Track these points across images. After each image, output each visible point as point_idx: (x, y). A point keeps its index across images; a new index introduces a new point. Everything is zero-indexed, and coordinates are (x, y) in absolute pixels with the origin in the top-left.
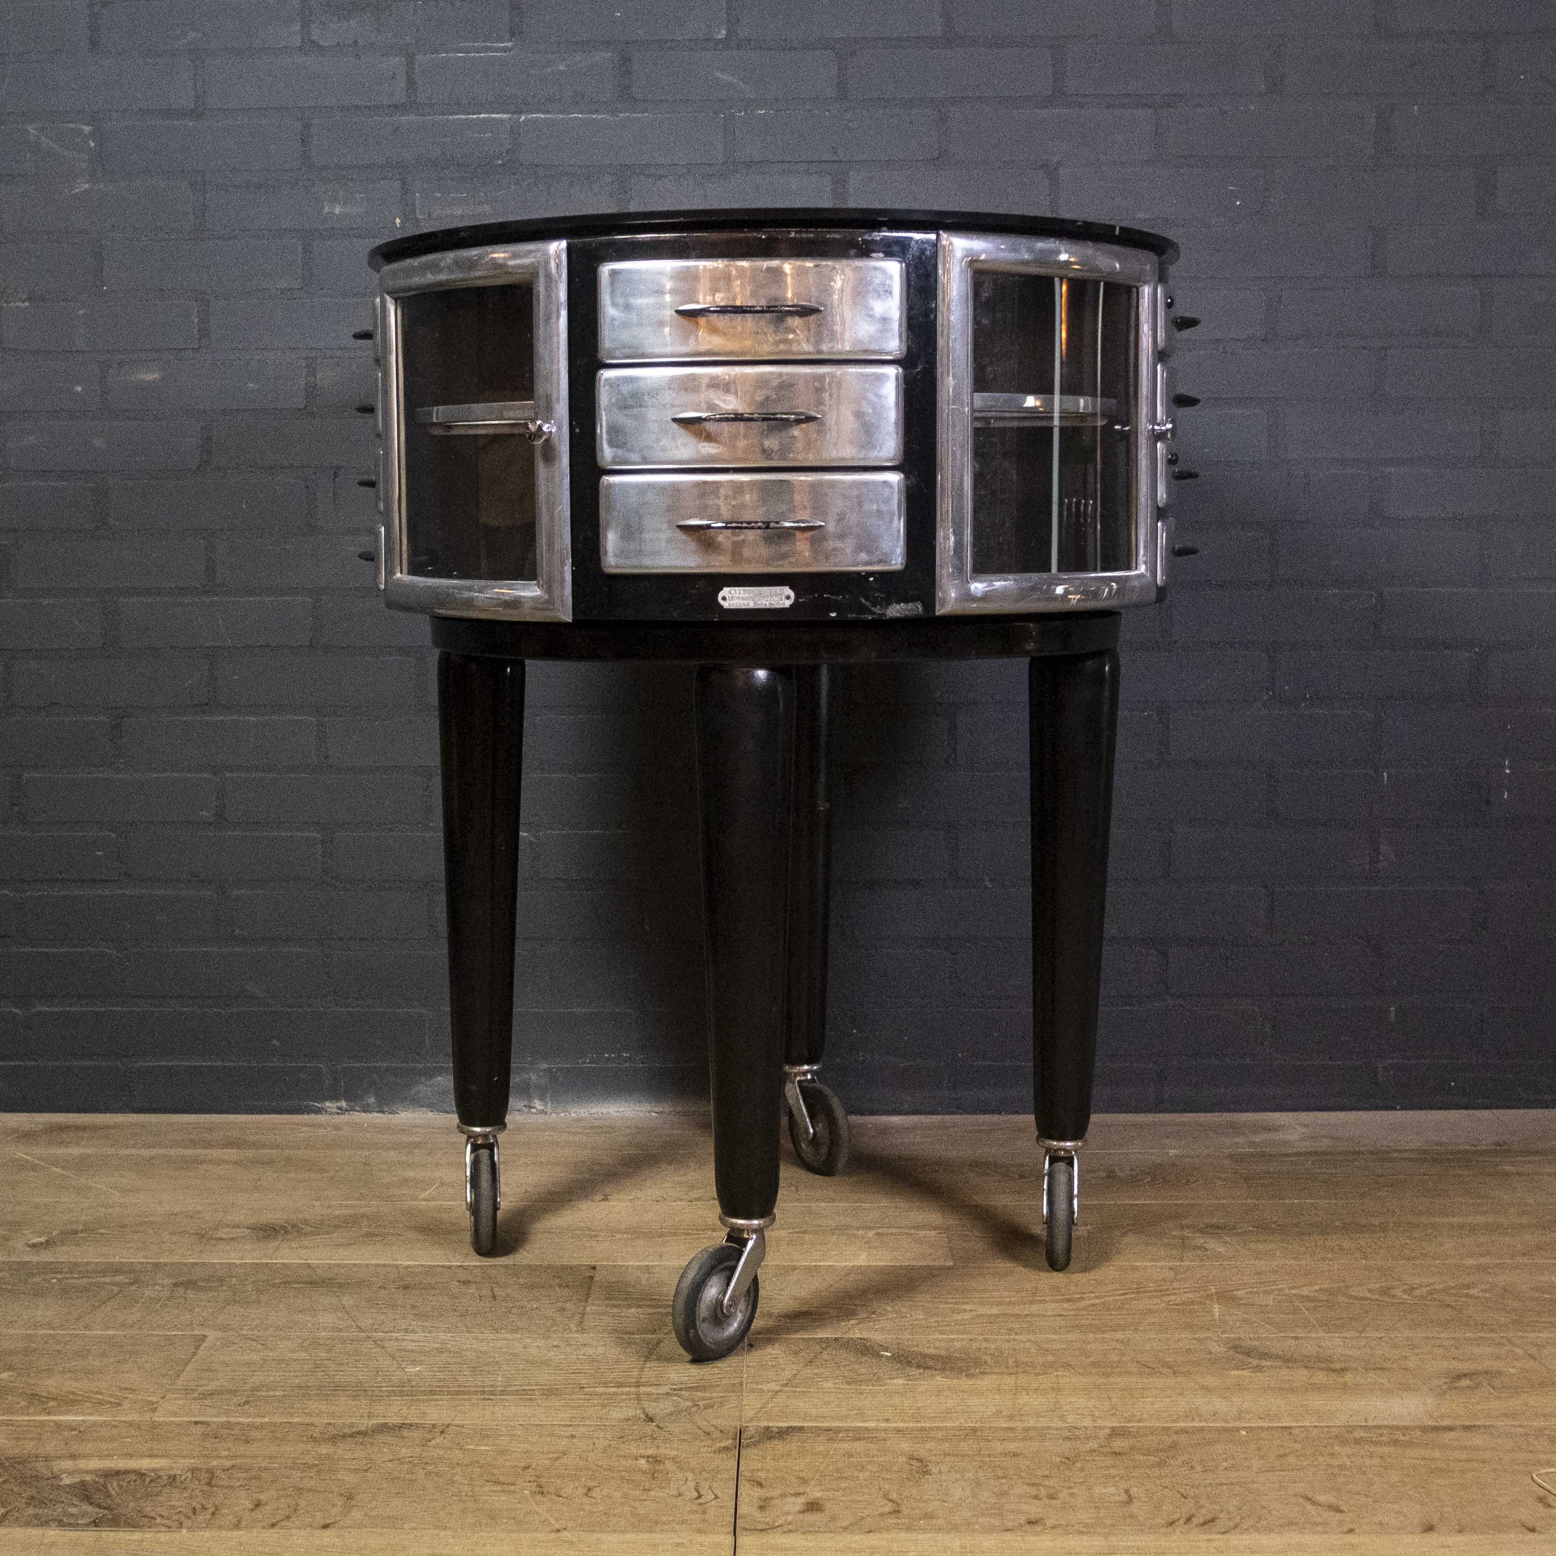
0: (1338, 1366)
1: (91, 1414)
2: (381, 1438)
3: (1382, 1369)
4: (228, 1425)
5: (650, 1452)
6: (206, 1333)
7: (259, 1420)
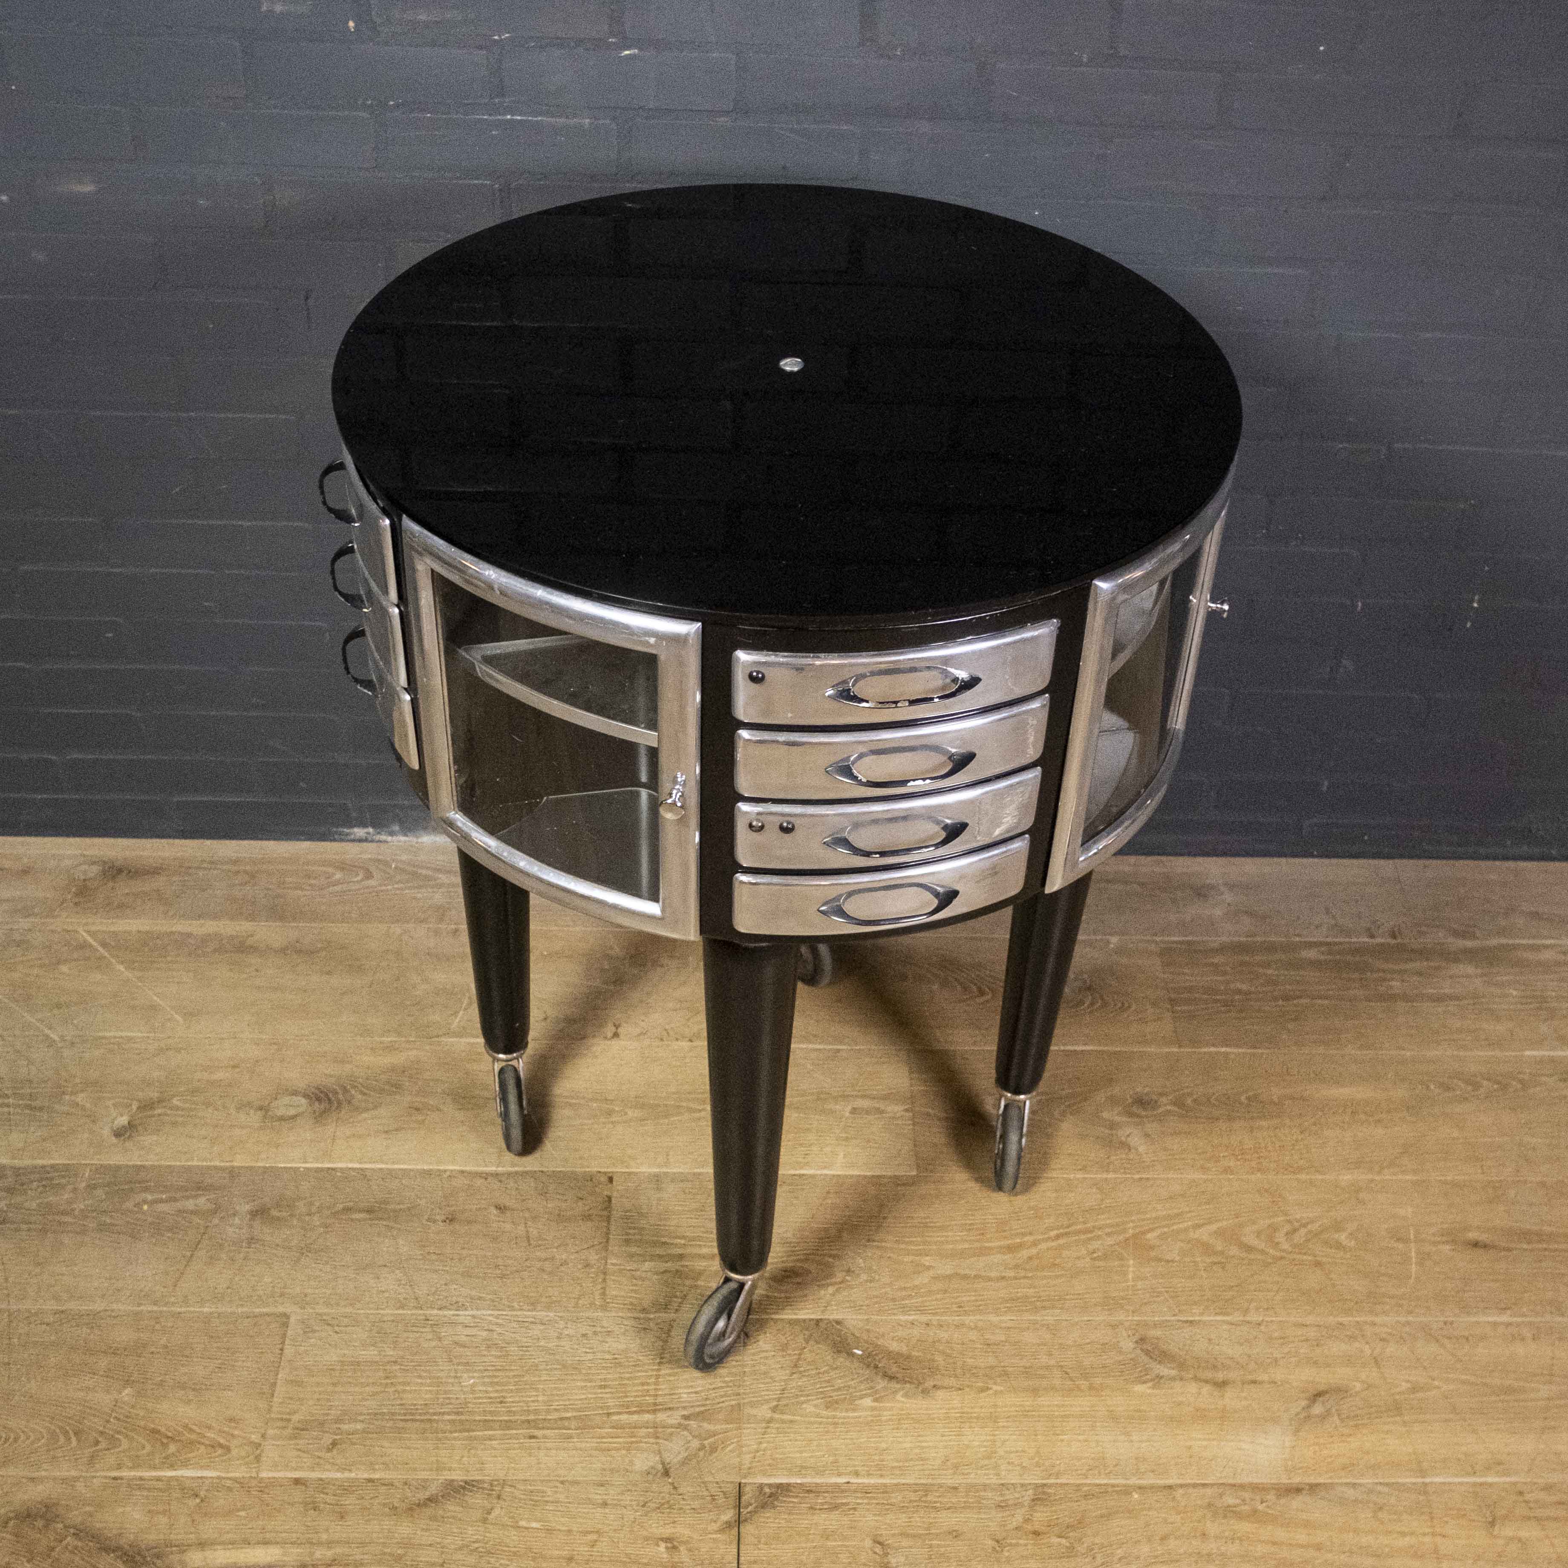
0: (1220, 1376)
1: (207, 1467)
2: (452, 1507)
3: (1254, 1382)
4: (322, 1485)
5: (667, 1531)
6: (288, 1311)
7: (347, 1475)
